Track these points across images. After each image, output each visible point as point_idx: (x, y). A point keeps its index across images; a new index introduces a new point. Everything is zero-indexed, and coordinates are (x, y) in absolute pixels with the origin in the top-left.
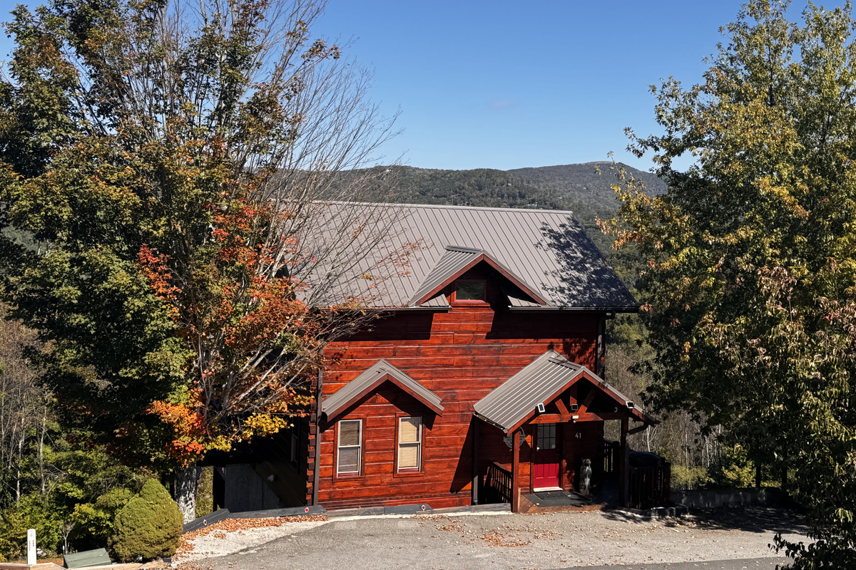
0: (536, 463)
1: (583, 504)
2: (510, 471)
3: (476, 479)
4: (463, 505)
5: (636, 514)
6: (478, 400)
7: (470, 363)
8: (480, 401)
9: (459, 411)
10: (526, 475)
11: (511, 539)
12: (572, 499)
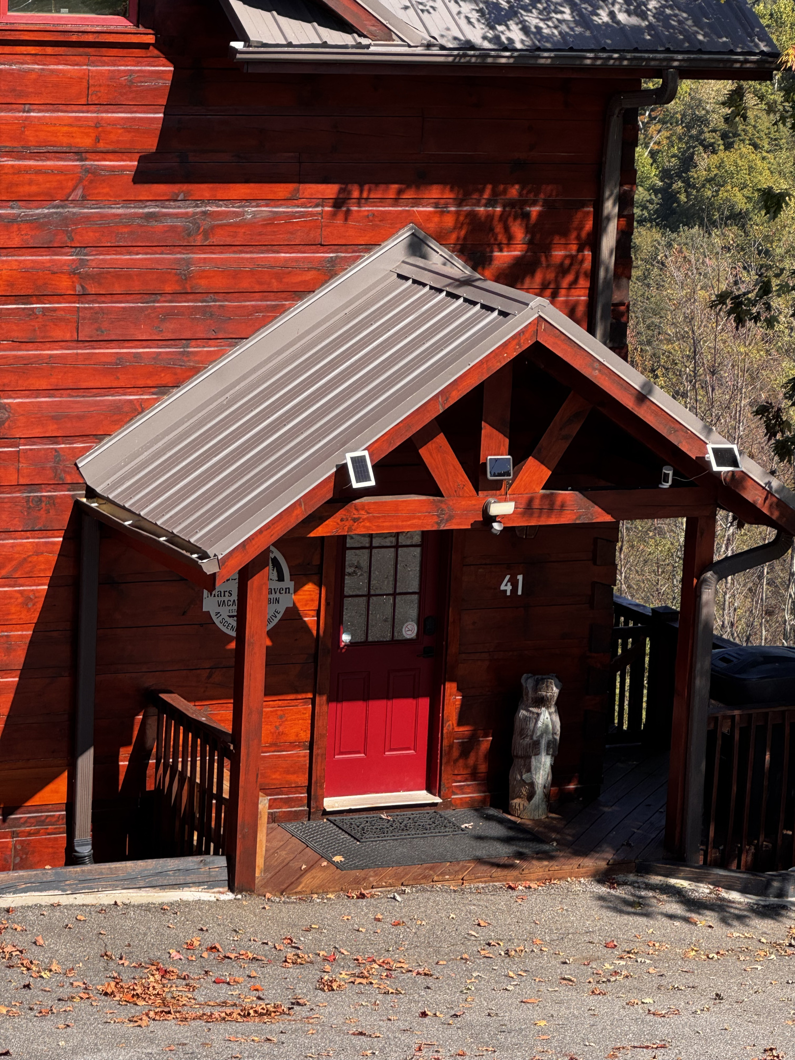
0: (335, 697)
1: (520, 856)
2: (228, 728)
3: (86, 763)
4: (31, 867)
5: (729, 888)
6: (99, 438)
7: (64, 284)
8: (108, 444)
9: (19, 486)
10: (292, 745)
11: (224, 993)
12: (480, 838)
